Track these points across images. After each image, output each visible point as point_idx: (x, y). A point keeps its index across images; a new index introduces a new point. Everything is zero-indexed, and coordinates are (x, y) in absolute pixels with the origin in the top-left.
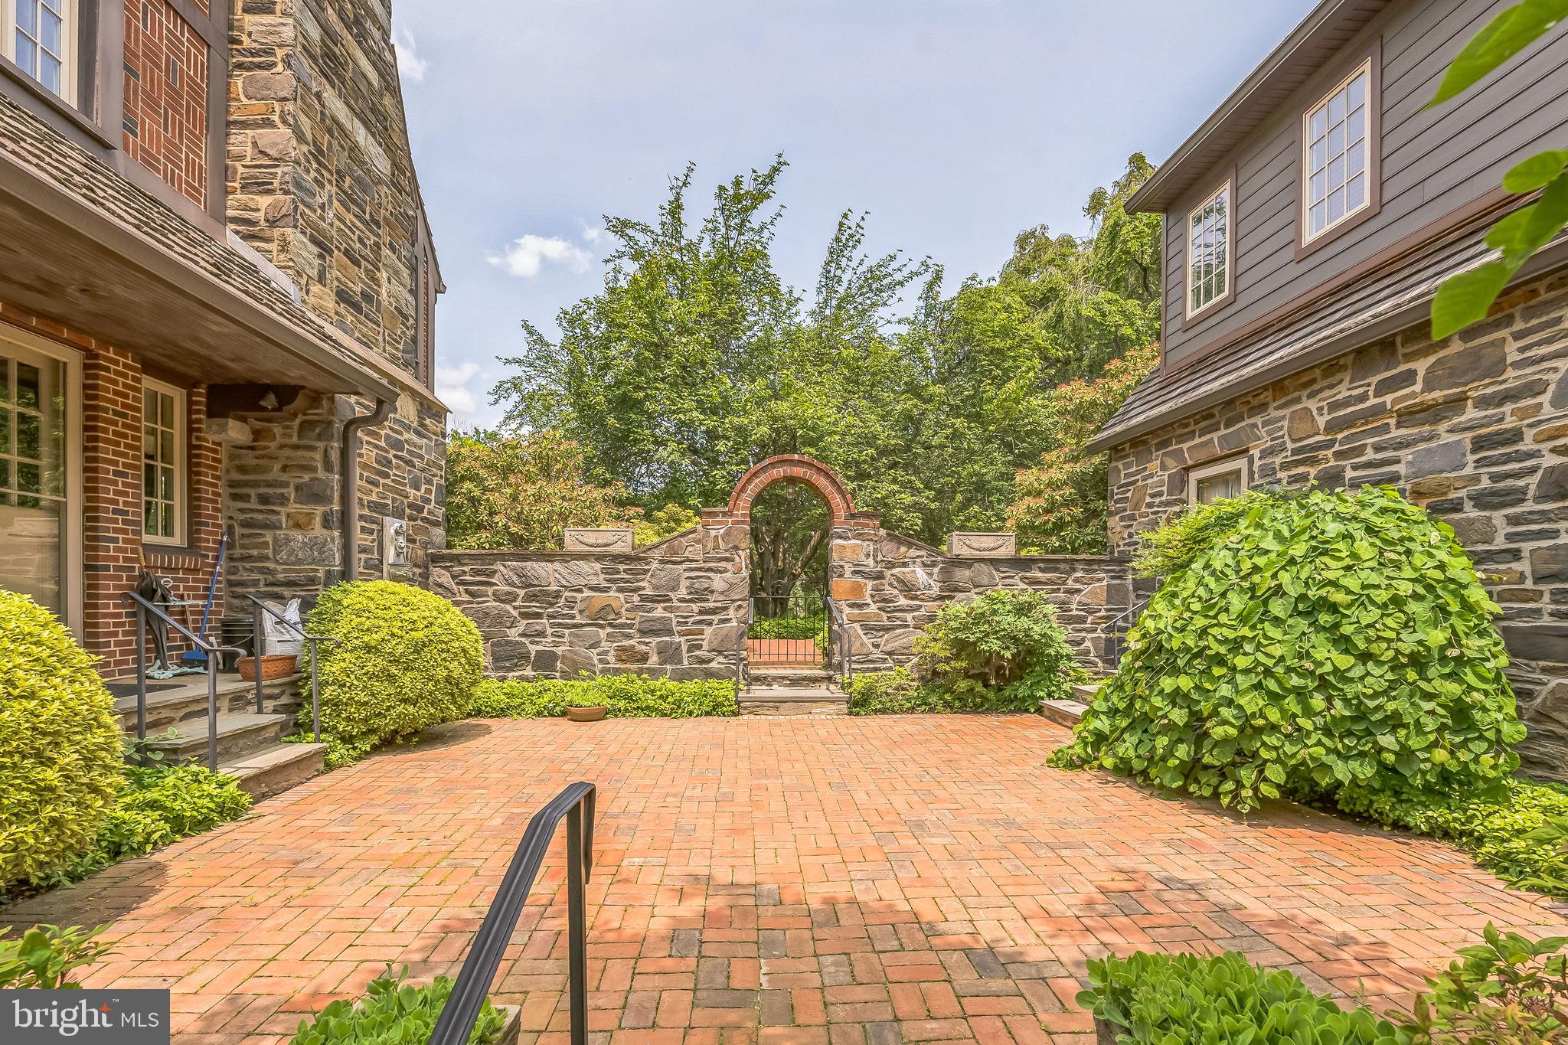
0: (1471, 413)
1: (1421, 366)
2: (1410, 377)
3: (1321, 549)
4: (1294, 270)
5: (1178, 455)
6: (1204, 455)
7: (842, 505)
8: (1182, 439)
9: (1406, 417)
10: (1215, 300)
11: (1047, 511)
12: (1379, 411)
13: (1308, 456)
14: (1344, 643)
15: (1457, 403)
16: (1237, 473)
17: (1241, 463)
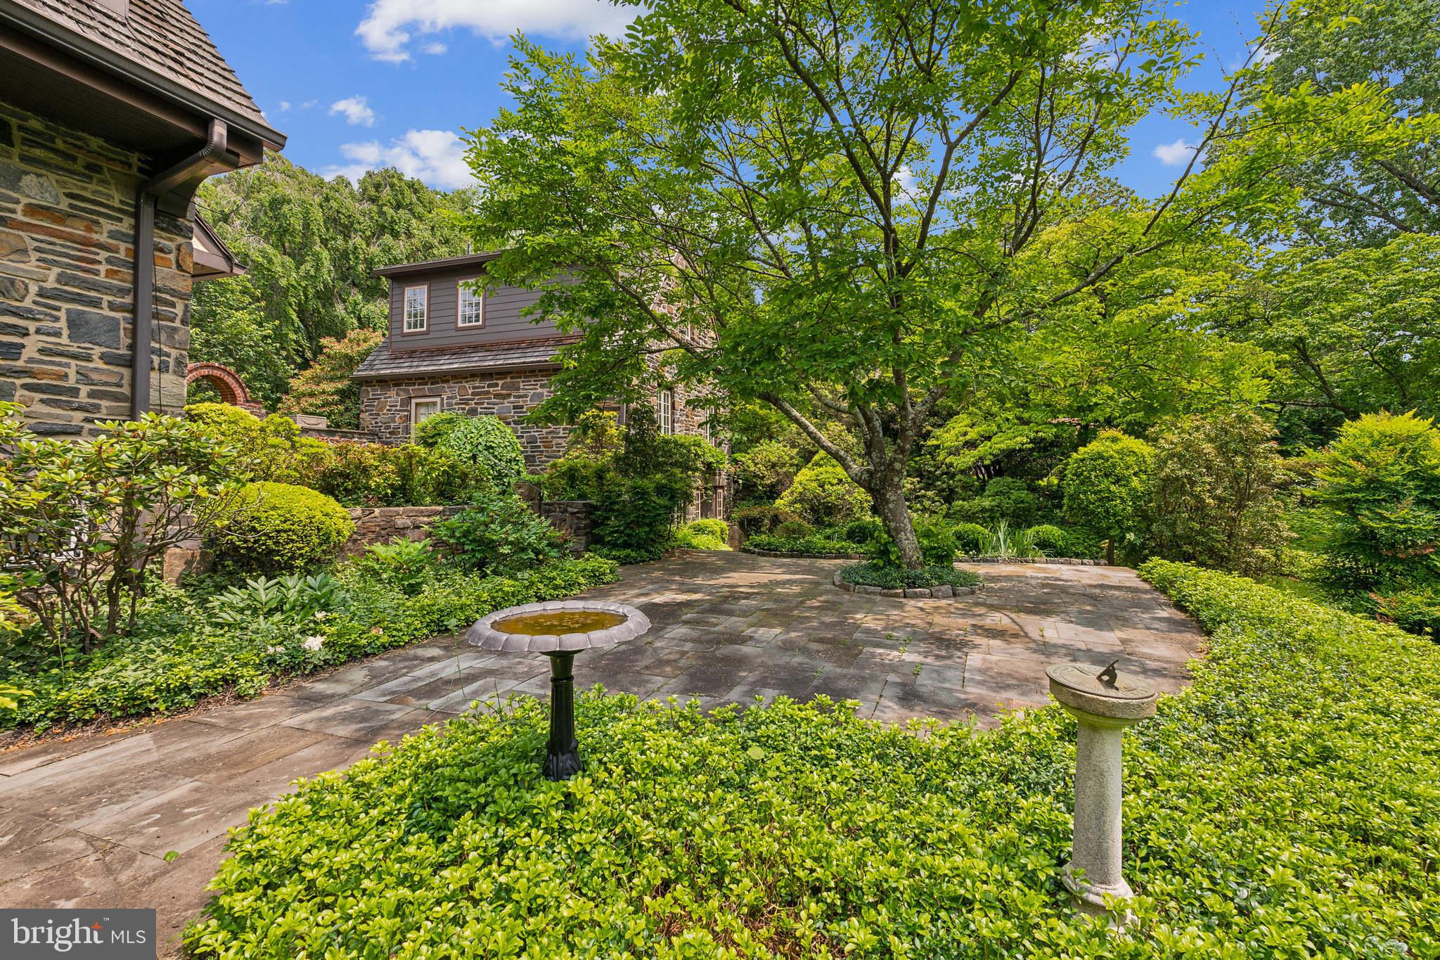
0: (512, 399)
1: (500, 382)
2: (497, 385)
3: (488, 433)
4: (453, 333)
5: (407, 391)
6: (420, 394)
7: (242, 395)
8: (408, 385)
9: (497, 396)
10: (419, 330)
11: (323, 406)
12: (488, 392)
13: (466, 402)
14: (495, 457)
15: (509, 395)
16: (434, 404)
17: (438, 400)
